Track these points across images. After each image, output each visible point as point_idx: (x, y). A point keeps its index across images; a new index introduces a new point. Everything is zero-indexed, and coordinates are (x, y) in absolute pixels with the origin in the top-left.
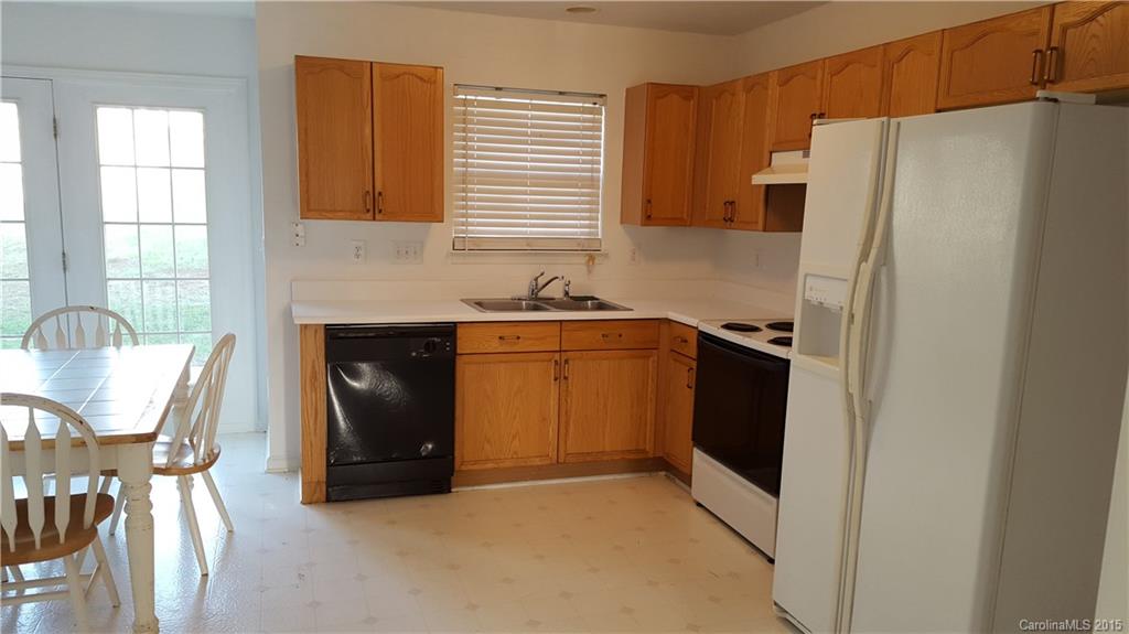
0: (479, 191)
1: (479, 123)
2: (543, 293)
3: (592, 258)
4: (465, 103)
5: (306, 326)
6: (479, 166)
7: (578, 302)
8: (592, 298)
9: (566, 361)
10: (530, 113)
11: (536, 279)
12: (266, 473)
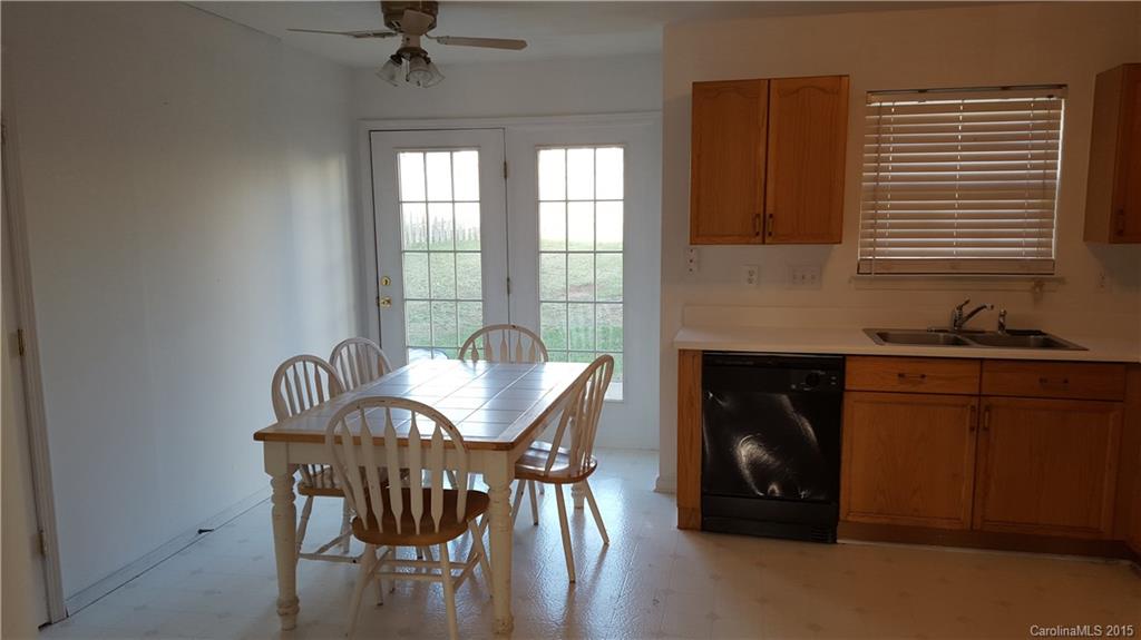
0: (893, 207)
1: (896, 131)
2: (969, 325)
3: (1040, 284)
4: (880, 110)
5: (684, 351)
6: (894, 179)
7: (1019, 337)
8: (1040, 333)
9: (988, 409)
10: (961, 115)
11: (960, 308)
12: (655, 491)
